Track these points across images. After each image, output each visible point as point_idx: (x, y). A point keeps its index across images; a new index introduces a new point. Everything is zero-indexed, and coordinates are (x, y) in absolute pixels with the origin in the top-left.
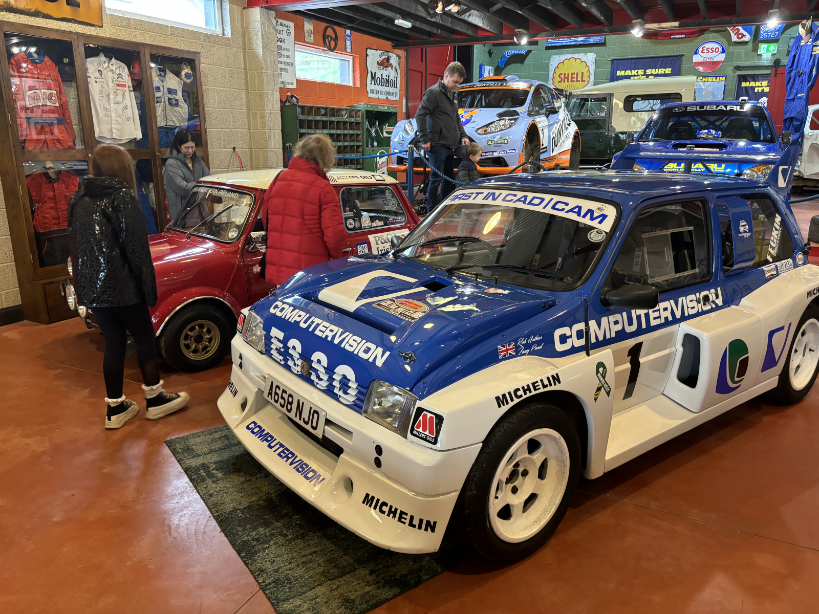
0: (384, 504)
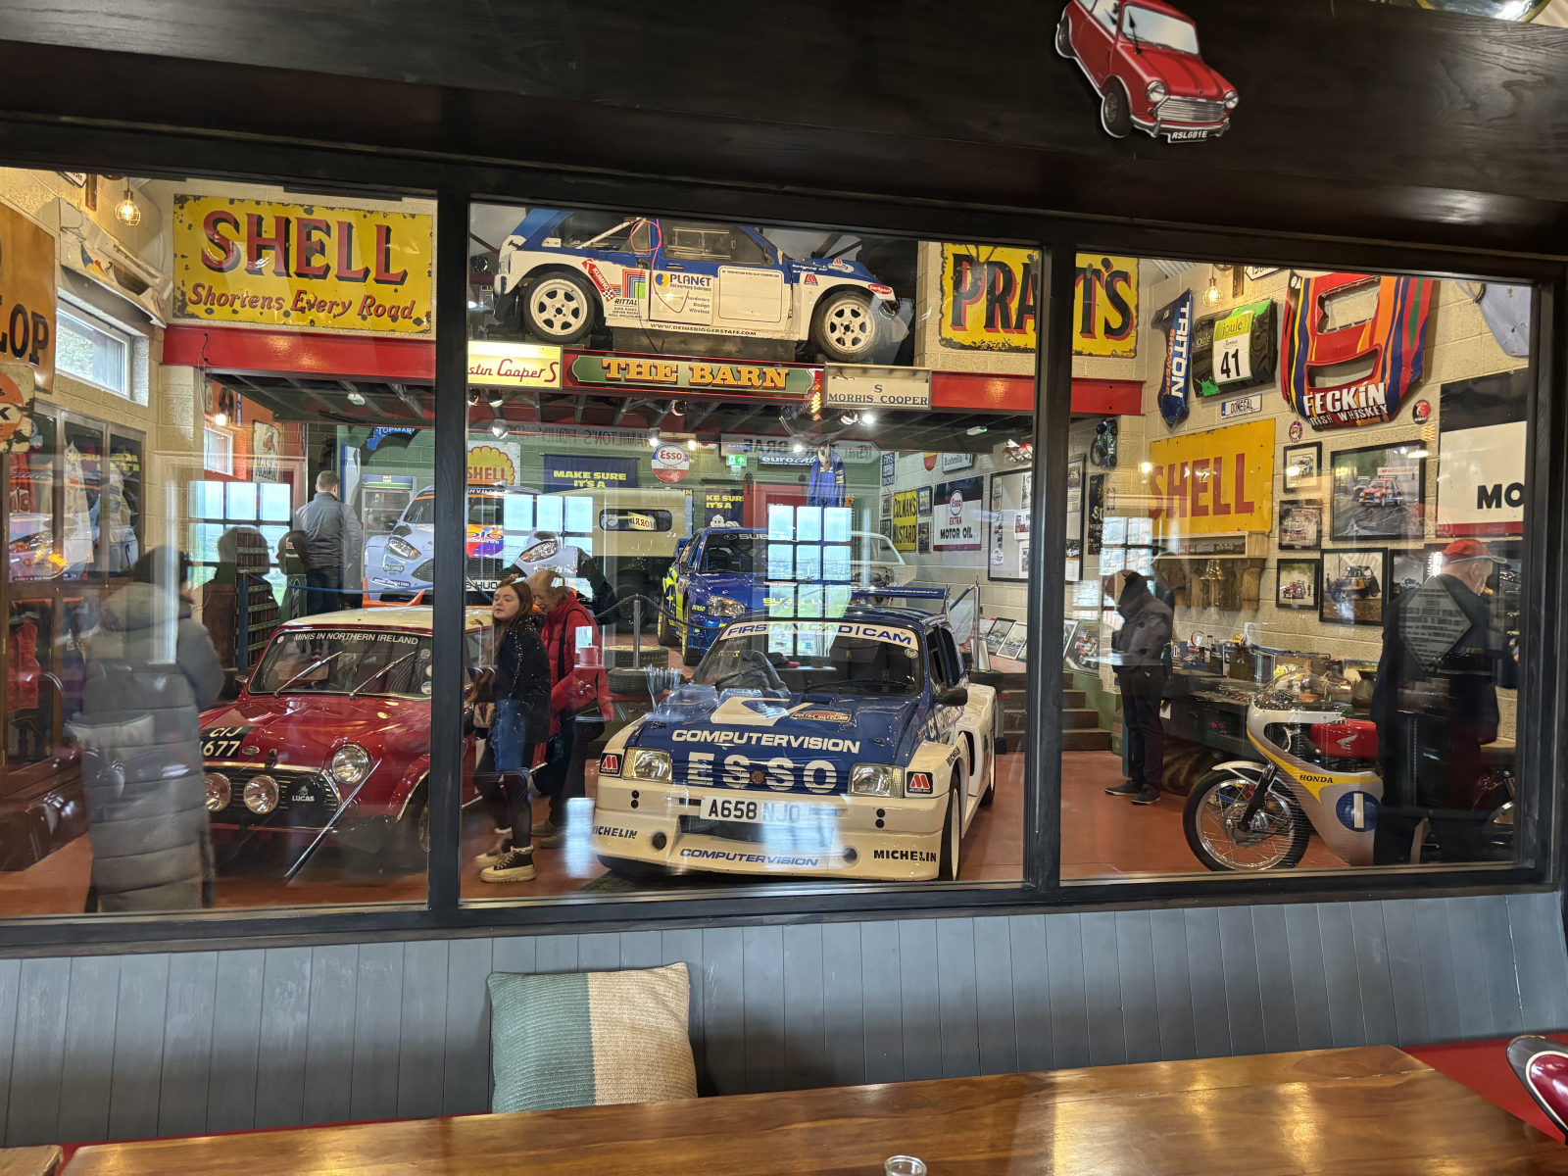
0: (894, 852)
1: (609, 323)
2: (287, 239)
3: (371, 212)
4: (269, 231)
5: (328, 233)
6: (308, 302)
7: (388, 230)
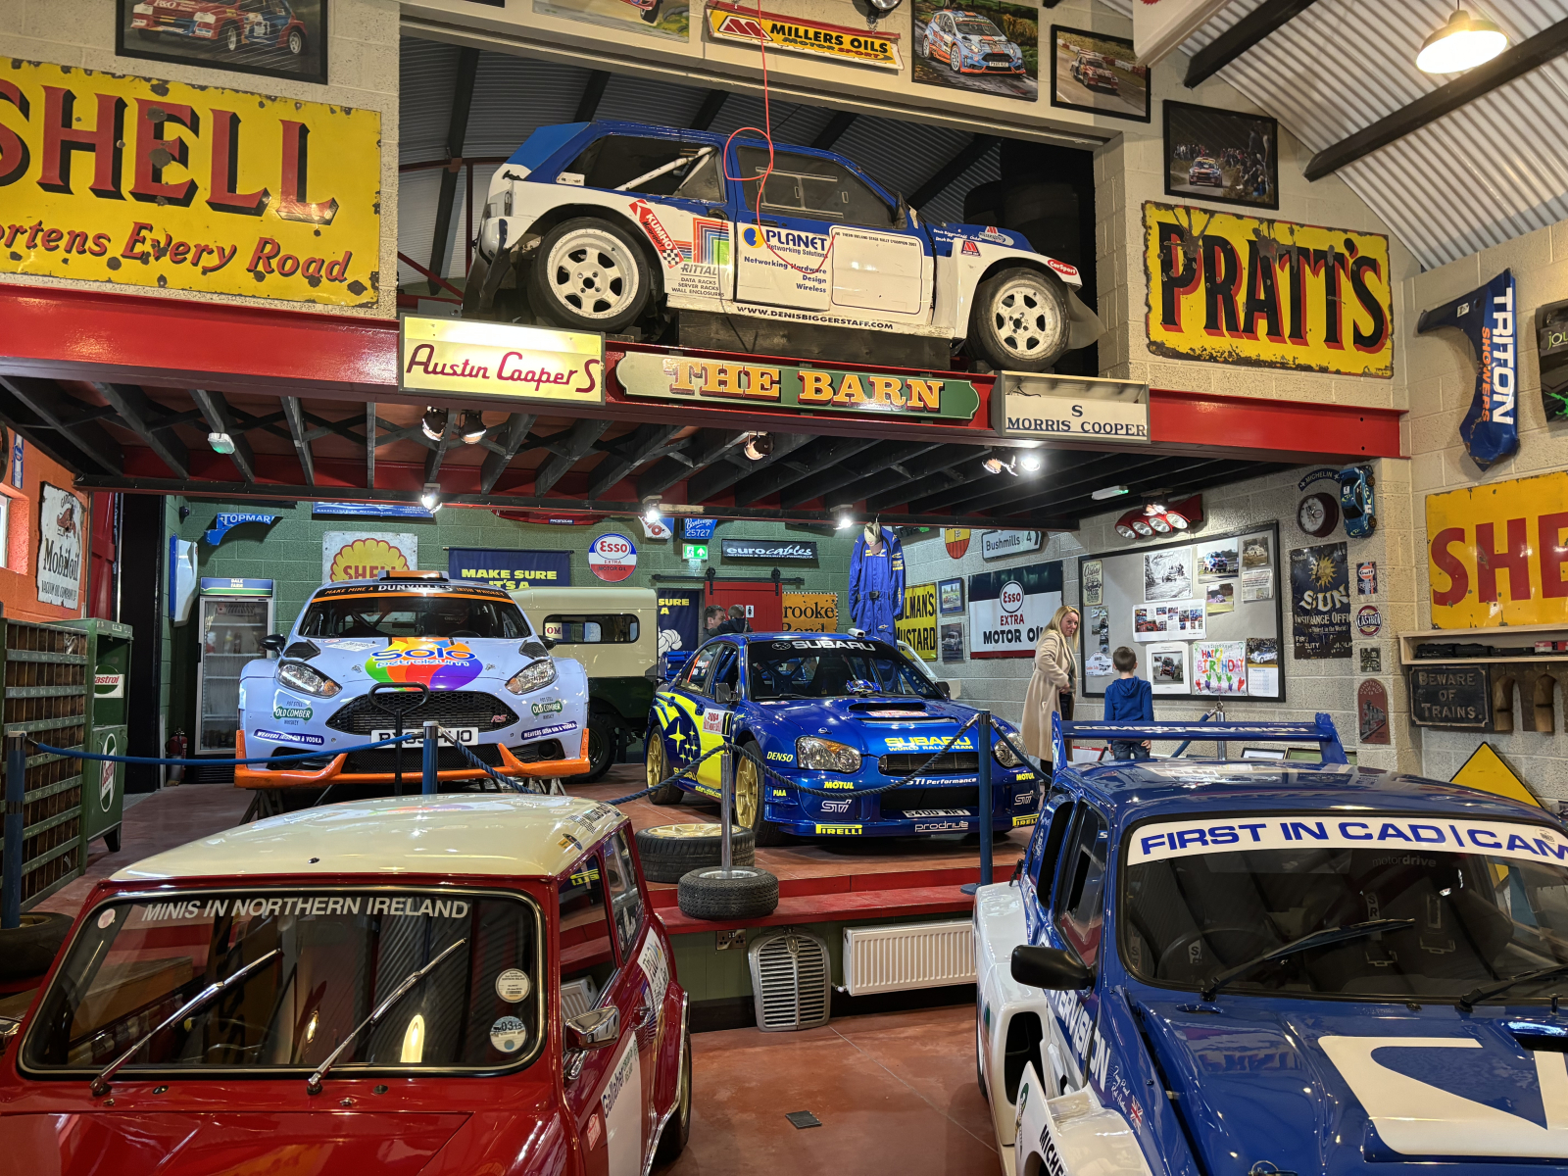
1: (673, 302)
2: (119, 133)
3: (273, 99)
4: (86, 118)
5: (194, 127)
6: (156, 243)
7: (304, 131)
